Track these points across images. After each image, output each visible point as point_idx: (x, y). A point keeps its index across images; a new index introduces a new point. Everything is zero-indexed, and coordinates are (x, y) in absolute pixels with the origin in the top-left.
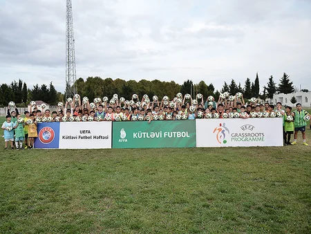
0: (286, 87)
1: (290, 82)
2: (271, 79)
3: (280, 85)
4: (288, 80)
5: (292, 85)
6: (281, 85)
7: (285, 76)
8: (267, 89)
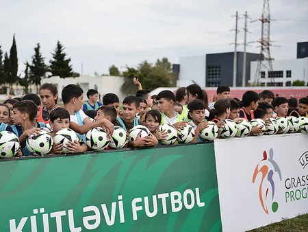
0: (61, 66)
1: (66, 58)
2: (37, 50)
3: (51, 62)
4: (64, 55)
5: (70, 64)
6: (53, 63)
7: (59, 47)
8: (31, 67)
